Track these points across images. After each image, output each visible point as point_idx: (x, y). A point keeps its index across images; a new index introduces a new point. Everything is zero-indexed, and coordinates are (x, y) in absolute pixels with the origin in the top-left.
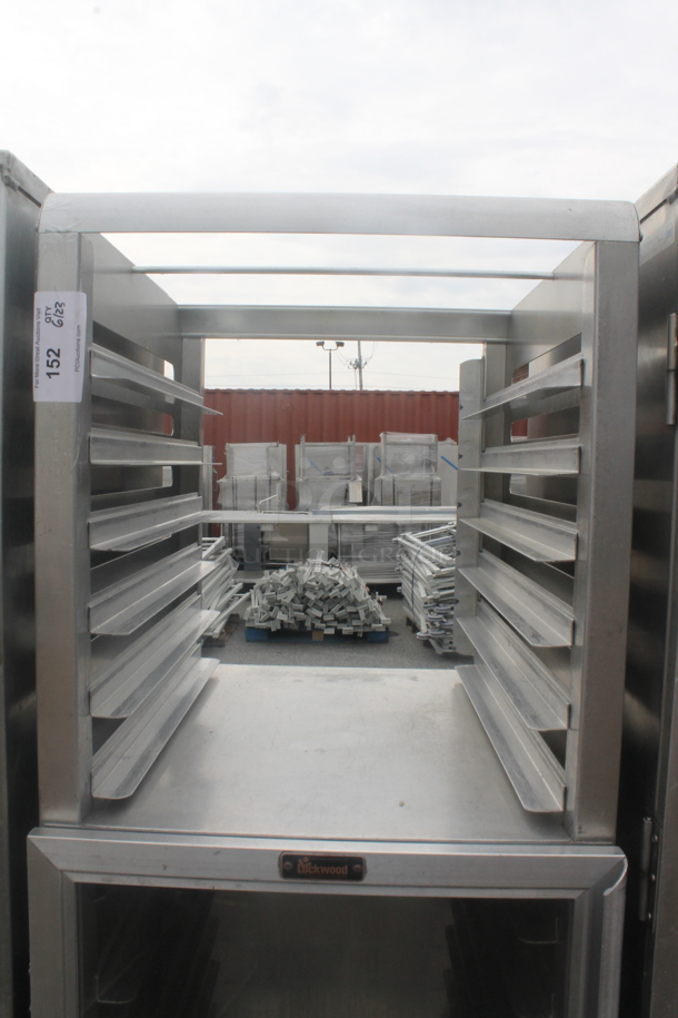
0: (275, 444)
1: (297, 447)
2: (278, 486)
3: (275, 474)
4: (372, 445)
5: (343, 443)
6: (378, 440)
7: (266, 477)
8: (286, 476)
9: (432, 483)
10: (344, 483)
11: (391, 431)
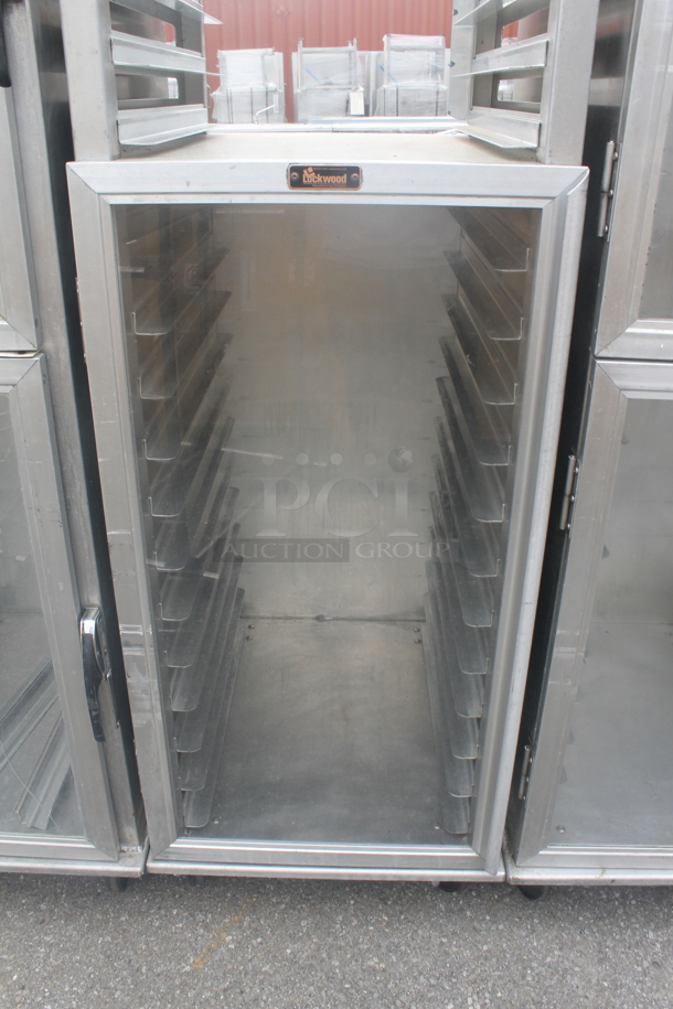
0: (270, 50)
1: (294, 55)
2: (276, 98)
3: (272, 85)
4: (374, 54)
5: (343, 49)
6: (380, 47)
7: (262, 89)
8: (283, 88)
9: (438, 93)
10: (344, 93)
11: (395, 32)
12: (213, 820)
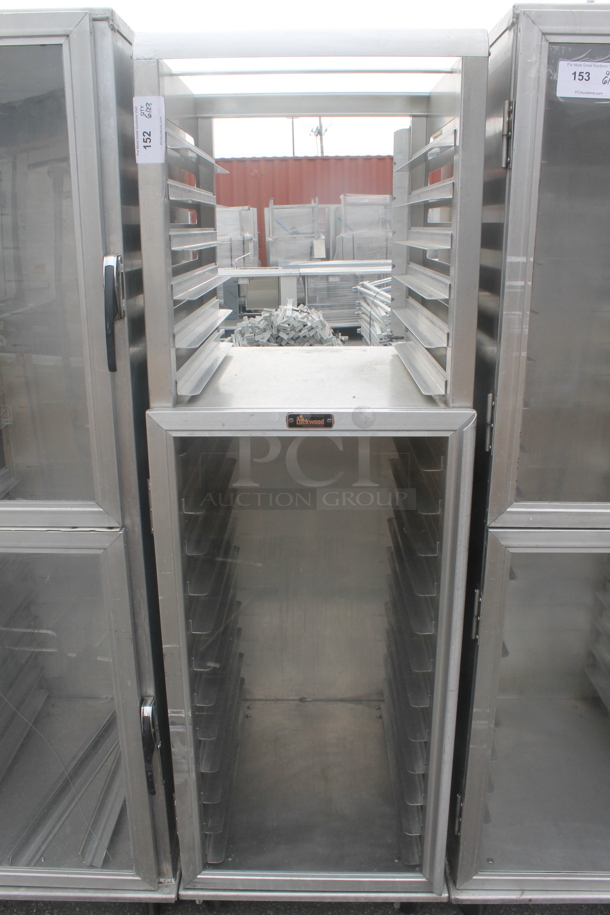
0: (246, 207)
1: (266, 210)
2: (251, 246)
3: (248, 235)
4: (333, 207)
5: (308, 205)
6: (339, 202)
7: (240, 238)
8: (257, 236)
9: (387, 240)
10: (309, 241)
11: (350, 192)
12: (228, 857)
